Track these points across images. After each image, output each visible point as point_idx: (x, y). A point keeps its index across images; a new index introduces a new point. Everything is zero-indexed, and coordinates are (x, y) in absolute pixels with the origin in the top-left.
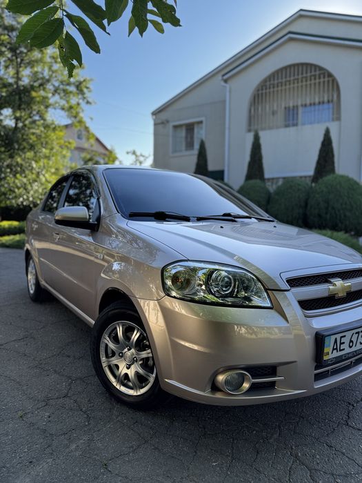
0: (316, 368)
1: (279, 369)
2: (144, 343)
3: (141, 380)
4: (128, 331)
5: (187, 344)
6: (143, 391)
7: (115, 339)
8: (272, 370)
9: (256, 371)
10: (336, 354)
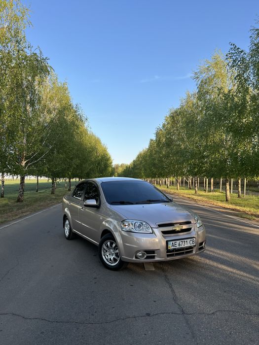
0: (167, 252)
1: (156, 252)
2: (116, 248)
3: (115, 260)
4: (111, 244)
5: (128, 245)
6: (115, 264)
7: (107, 246)
8: (153, 252)
9: (148, 252)
10: (173, 248)
